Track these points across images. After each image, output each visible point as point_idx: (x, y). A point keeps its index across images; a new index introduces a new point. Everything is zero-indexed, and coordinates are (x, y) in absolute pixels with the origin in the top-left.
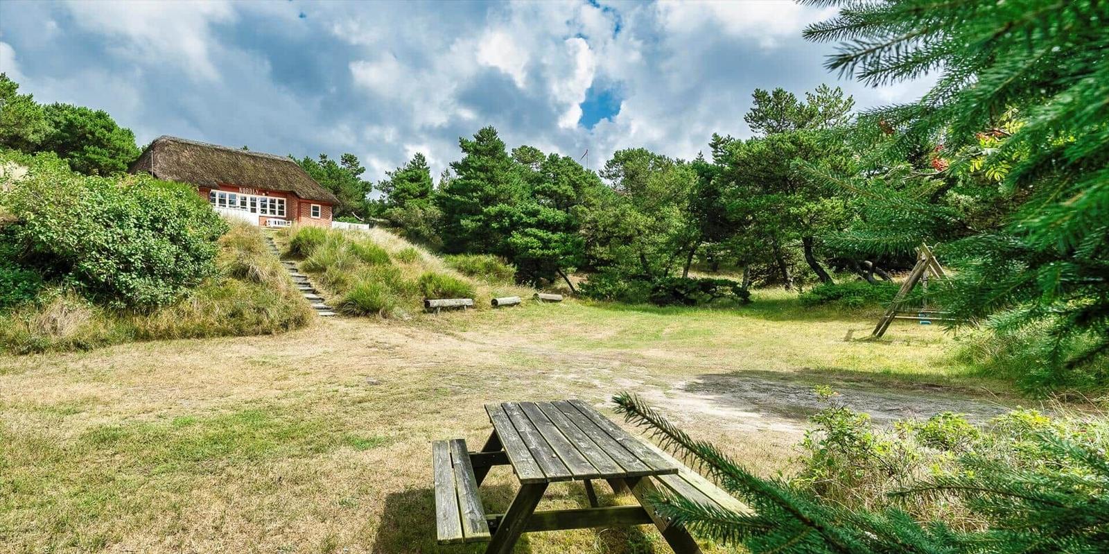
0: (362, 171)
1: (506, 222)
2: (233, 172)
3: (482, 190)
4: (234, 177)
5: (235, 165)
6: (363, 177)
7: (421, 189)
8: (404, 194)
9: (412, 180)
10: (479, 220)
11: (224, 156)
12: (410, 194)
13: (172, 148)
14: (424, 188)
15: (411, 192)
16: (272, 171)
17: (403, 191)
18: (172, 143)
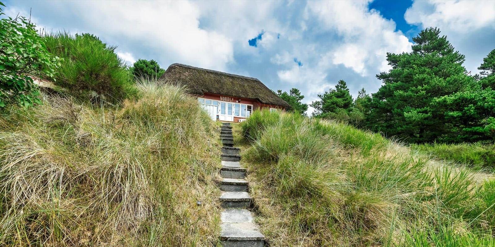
0: (302, 97)
1: (471, 109)
2: (217, 86)
3: (428, 83)
4: (216, 89)
5: (219, 82)
6: (303, 102)
7: (345, 102)
8: (332, 106)
9: (338, 97)
10: (426, 112)
11: (212, 76)
12: (337, 106)
13: (177, 70)
14: (347, 102)
15: (338, 104)
16: (244, 86)
17: (333, 103)
18: (178, 67)
